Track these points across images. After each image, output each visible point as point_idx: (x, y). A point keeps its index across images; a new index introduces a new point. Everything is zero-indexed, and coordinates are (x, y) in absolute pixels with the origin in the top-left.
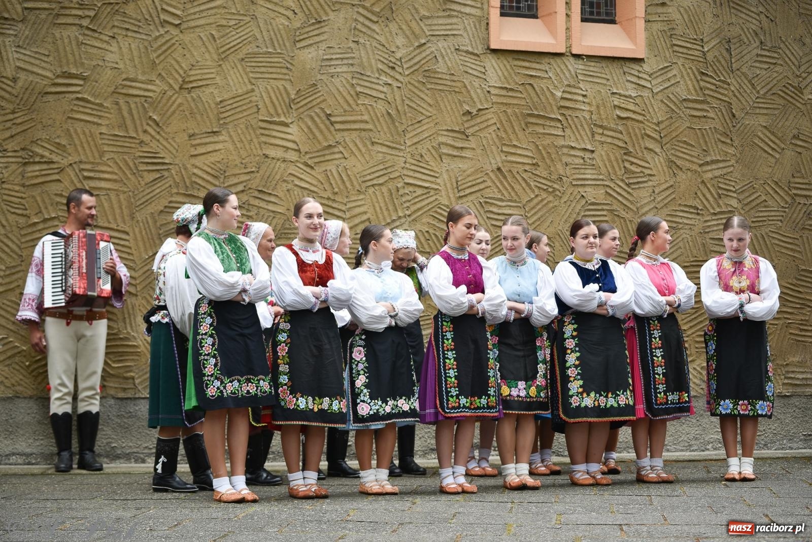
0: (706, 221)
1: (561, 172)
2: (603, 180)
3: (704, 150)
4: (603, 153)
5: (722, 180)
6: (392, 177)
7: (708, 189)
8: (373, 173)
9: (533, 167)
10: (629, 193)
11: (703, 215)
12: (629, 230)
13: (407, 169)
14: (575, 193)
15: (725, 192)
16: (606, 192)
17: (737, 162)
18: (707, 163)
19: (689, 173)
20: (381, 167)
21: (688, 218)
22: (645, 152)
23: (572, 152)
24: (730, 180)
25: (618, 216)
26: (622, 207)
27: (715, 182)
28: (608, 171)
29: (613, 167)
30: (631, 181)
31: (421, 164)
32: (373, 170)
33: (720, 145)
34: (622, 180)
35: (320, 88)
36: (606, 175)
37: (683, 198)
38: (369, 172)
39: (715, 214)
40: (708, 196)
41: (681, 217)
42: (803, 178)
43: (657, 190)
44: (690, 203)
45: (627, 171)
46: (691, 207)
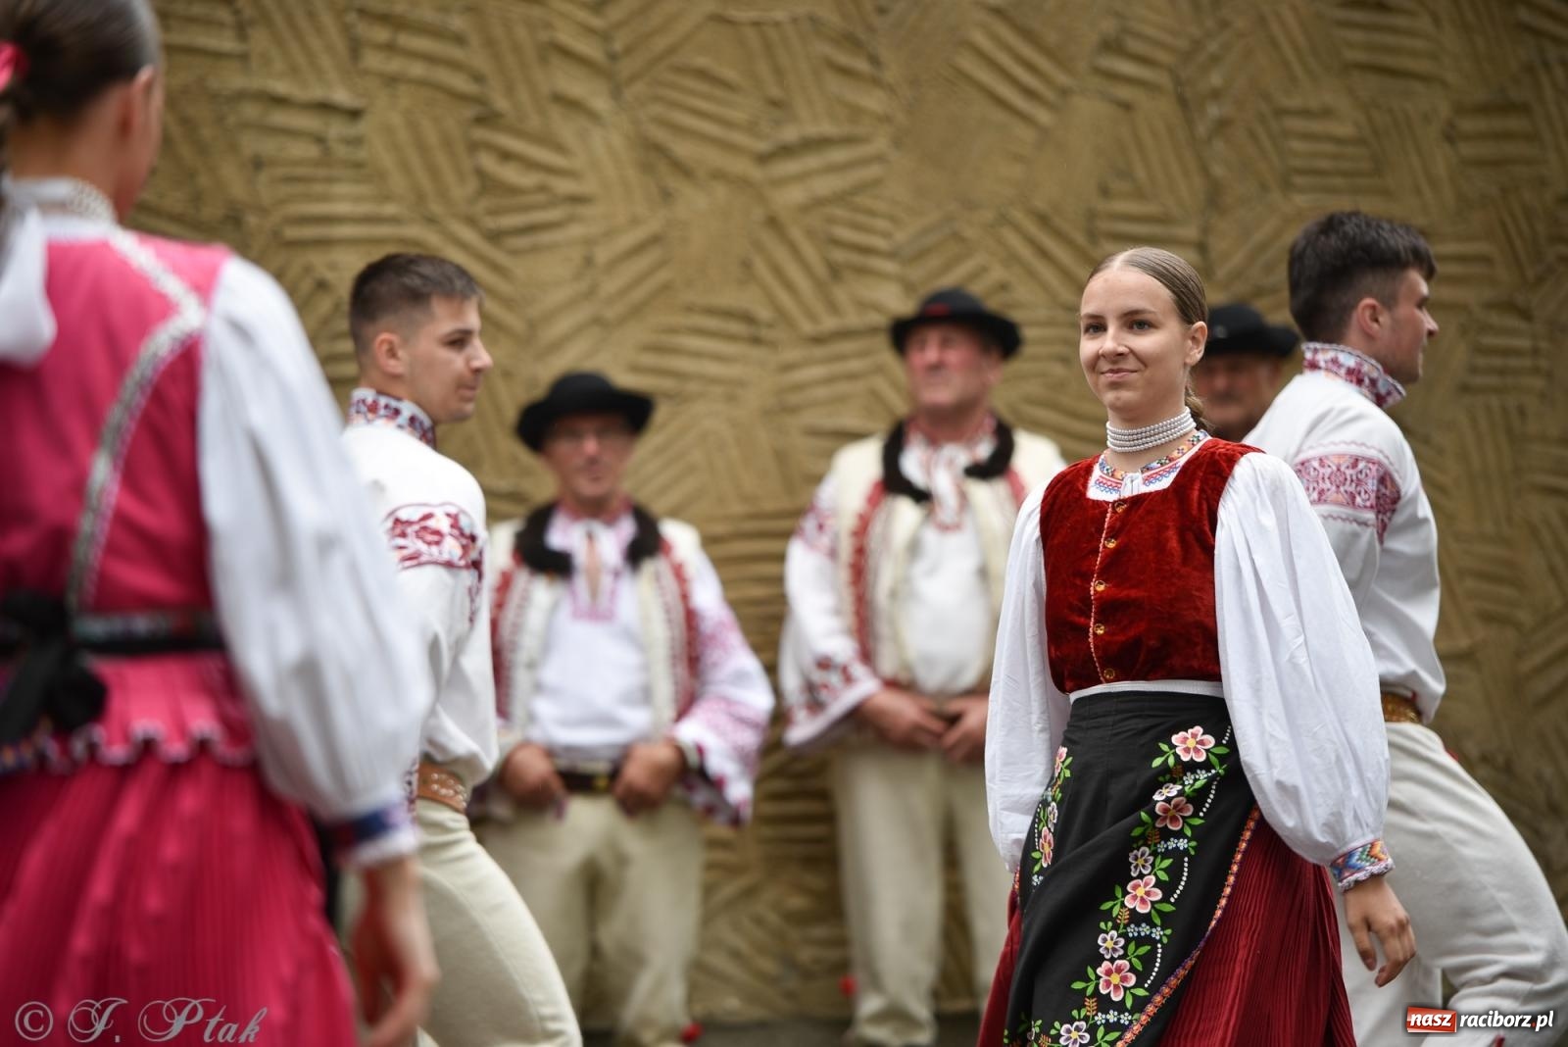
0: (788, 367)
1: (238, 189)
2: (394, 220)
3: (775, 103)
4: (396, 119)
7: (792, 246)
10: (495, 267)
11: (774, 343)
14: (297, 271)
15: (852, 259)
17: (897, 143)
18: (786, 151)
19: (721, 191)
22: (555, 113)
23: (280, 117)
24: (872, 213)
27: (815, 220)
28: (417, 187)
29: (434, 172)
30: (506, 222)
33: (831, 81)
34: (471, 221)
37: (701, 283)
39: (818, 340)
40: (792, 269)
41: (697, 355)
42: (1139, 194)
43: (602, 255)
44: (730, 298)
45: (488, 184)
46: (728, 314)
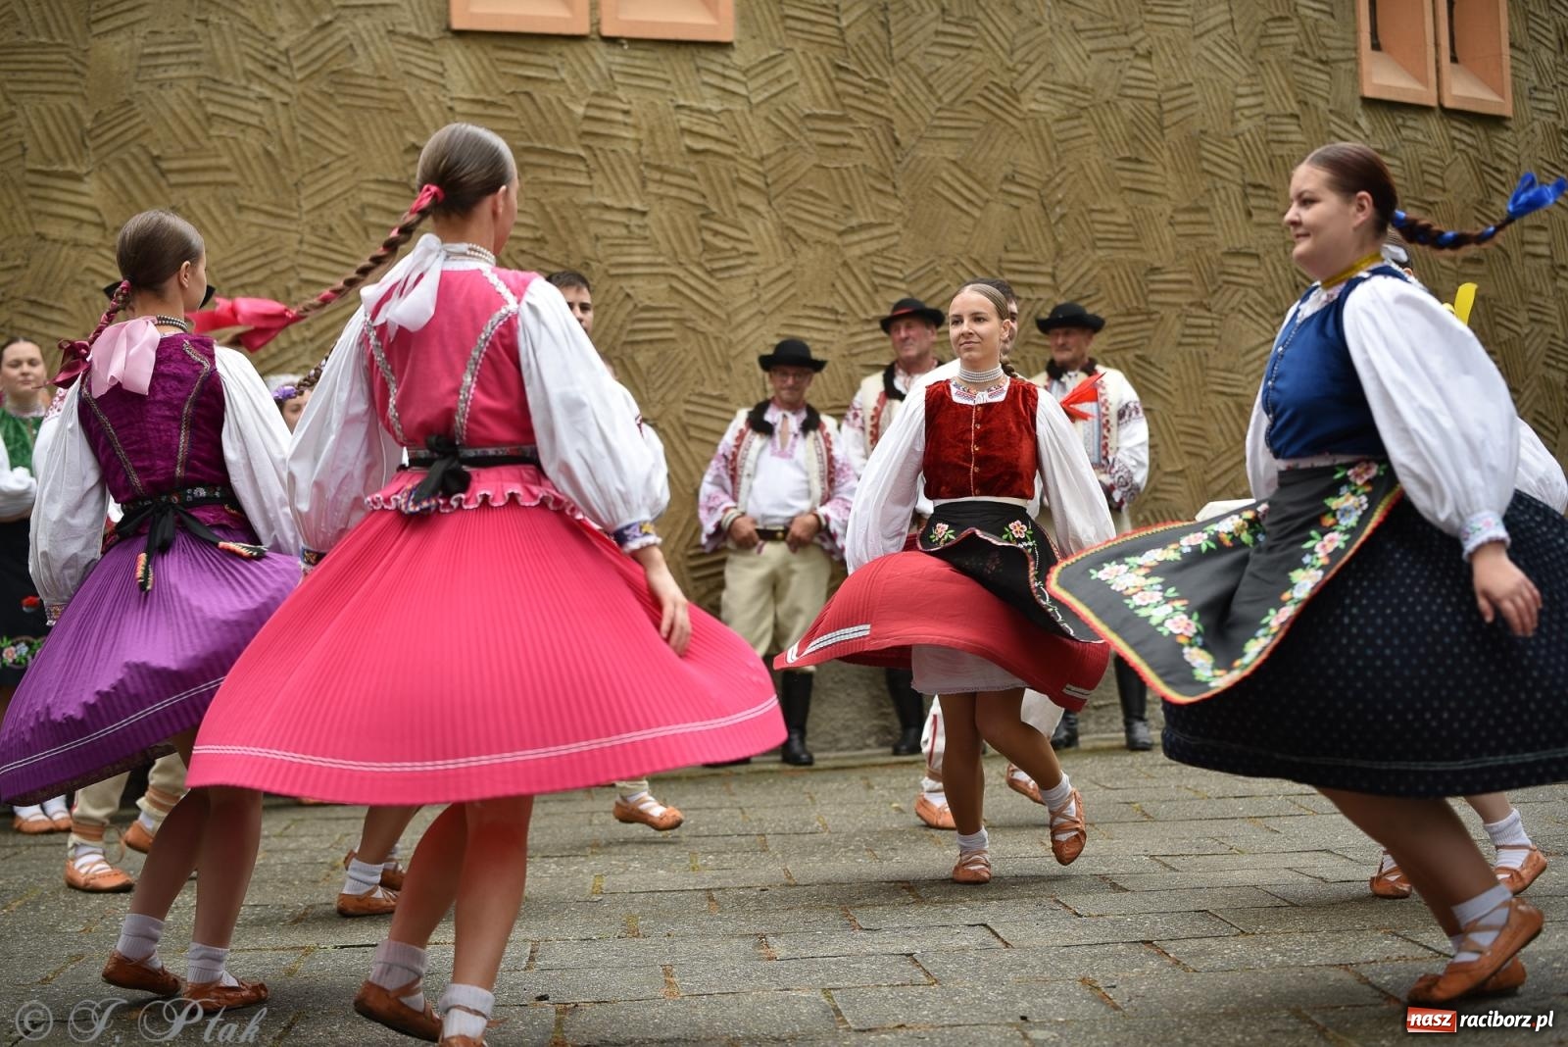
0: (853, 335)
1: (588, 251)
2: (663, 265)
3: (846, 207)
4: (663, 216)
5: (879, 260)
6: (277, 268)
7: (855, 276)
8: (243, 262)
9: (536, 245)
10: (711, 287)
11: (846, 323)
12: (713, 355)
13: (305, 253)
14: (615, 289)
15: (885, 282)
16: (672, 288)
17: (905, 226)
18: (852, 230)
19: (820, 249)
20: (257, 251)
21: (819, 330)
22: (740, 212)
23: (608, 216)
24: (893, 260)
25: (694, 330)
26: (701, 313)
27: (866, 263)
28: (673, 249)
29: (682, 241)
30: (716, 265)
31: (330, 245)
32: (242, 257)
33: (874, 197)
34: (700, 265)
35: (139, 109)
36: (671, 254)
37: (810, 294)
38: (233, 260)
39: (868, 321)
40: (855, 288)
41: (809, 328)
42: (1024, 252)
43: (762, 281)
44: (823, 302)
45: (707, 247)
46: (824, 309)
